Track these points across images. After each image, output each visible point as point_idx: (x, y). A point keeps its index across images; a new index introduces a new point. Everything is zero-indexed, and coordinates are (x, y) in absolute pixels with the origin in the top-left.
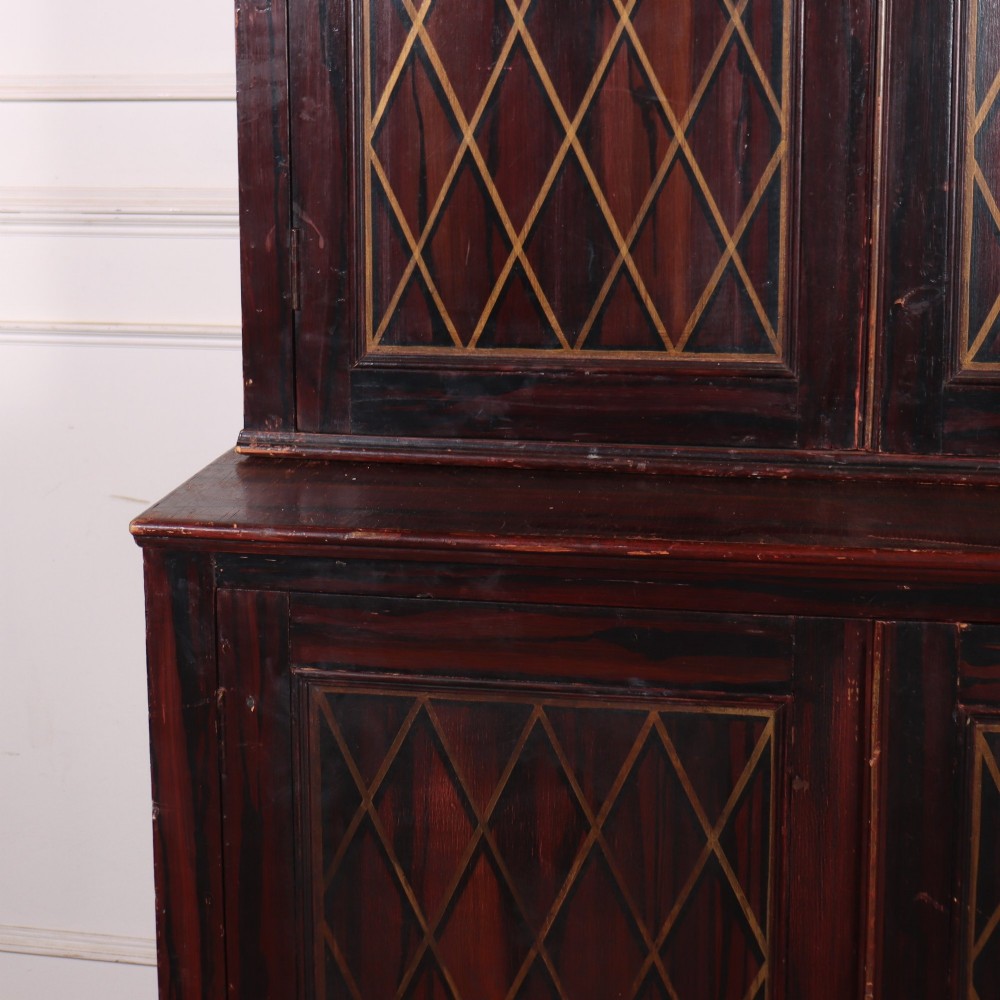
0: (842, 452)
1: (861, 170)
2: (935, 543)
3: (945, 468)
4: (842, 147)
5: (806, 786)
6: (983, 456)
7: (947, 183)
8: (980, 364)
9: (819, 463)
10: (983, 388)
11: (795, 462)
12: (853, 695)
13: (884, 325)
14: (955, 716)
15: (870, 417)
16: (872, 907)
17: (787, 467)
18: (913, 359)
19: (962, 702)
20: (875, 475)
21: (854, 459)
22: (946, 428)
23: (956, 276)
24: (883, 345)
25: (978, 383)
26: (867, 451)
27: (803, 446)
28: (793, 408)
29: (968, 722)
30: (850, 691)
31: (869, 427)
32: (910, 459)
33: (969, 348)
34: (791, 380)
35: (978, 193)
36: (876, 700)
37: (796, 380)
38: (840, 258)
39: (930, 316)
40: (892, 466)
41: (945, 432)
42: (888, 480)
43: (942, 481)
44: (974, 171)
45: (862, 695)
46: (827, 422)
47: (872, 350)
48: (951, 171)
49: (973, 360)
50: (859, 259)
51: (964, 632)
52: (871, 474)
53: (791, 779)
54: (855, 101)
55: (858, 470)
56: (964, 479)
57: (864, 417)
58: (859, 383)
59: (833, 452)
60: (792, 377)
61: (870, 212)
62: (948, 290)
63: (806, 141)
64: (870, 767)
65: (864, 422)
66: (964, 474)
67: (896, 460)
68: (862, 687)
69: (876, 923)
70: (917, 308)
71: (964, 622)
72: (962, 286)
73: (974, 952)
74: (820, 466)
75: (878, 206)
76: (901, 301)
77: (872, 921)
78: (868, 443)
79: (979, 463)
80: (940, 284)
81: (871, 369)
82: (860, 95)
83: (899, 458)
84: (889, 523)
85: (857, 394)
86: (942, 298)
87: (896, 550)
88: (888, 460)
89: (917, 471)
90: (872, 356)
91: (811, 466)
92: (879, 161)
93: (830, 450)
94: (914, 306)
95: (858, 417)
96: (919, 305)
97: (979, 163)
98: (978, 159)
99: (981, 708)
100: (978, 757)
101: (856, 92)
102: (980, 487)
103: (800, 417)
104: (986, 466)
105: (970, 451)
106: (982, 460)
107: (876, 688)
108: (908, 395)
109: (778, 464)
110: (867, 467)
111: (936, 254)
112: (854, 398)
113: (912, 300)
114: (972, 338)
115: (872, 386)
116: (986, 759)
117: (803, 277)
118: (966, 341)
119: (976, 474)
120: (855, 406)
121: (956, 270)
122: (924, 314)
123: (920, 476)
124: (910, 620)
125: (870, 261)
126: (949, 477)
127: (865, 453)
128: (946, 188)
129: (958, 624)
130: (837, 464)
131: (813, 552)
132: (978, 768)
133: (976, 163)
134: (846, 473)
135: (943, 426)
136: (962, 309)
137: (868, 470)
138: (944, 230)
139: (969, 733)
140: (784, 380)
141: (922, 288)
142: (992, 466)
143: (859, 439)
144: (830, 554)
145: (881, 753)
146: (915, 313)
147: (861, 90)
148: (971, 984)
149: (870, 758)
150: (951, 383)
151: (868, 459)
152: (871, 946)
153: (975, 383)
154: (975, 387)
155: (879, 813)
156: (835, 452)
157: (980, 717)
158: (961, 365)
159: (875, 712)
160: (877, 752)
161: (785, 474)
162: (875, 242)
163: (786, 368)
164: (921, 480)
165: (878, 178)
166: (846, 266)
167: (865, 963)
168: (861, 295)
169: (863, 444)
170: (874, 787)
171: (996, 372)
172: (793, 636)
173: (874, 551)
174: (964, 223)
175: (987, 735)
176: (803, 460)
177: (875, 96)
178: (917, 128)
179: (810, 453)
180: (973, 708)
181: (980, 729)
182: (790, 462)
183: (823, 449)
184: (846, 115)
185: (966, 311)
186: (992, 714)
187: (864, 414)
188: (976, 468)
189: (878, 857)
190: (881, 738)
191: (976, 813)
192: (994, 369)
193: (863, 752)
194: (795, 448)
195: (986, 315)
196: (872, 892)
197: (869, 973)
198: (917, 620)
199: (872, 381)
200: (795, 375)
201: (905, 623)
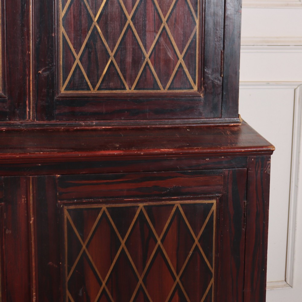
0: (23, 121)
1: (25, 29)
2: (49, 150)
3: (57, 125)
4: (19, 22)
5: (10, 232)
6: (69, 121)
7: (53, 34)
8: (66, 91)
9: (15, 125)
10: (68, 99)
11: (7, 125)
12: (24, 201)
13: (35, 80)
14: (57, 205)
15: (31, 110)
16: (34, 269)
17: (5, 127)
18: (45, 90)
19: (59, 200)
20: (34, 128)
21: (27, 123)
22: (57, 112)
23: (58, 64)
24: (35, 86)
25: (66, 97)
26: (31, 120)
27: (10, 120)
28: (6, 108)
29: (62, 206)
30: (23, 200)
31: (31, 113)
32: (45, 122)
33: (63, 86)
34: (5, 99)
35: (64, 37)
36: (31, 202)
37: (7, 98)
38: (20, 58)
39: (50, 76)
40: (39, 125)
41: (56, 113)
42: (38, 130)
43: (55, 129)
44: (62, 30)
45: (27, 200)
46: (18, 112)
47: (31, 88)
48: (55, 30)
49: (64, 90)
50: (26, 58)
51: (59, 178)
52: (33, 128)
53: (5, 230)
54: (23, 7)
55: (28, 127)
56: (63, 128)
57: (30, 110)
58: (27, 99)
59: (20, 122)
60: (5, 97)
61: (29, 43)
62: (55, 68)
63: (7, 19)
64: (31, 224)
65: (30, 111)
66: (63, 126)
67: (41, 123)
68: (27, 198)
69: (35, 274)
70: (46, 74)
71: (59, 175)
72: (60, 67)
73: (68, 279)
74: (16, 126)
75: (32, 41)
76: (40, 72)
77: (34, 274)
78: (31, 118)
79: (67, 123)
80: (53, 66)
81: (31, 94)
82: (24, 5)
83: (42, 122)
84: (35, 144)
85: (27, 102)
86: (53, 70)
87: (36, 153)
88: (38, 123)
89: (48, 126)
90: (31, 90)
91: (13, 126)
92: (31, 26)
93: (19, 121)
94: (44, 73)
95: (28, 110)
96: (46, 73)
97: (64, 27)
98: (63, 26)
99: (65, 201)
100: (65, 217)
101: (23, 4)
102: (68, 131)
103: (9, 110)
104: (70, 124)
105: (64, 119)
106: (68, 122)
107: (31, 198)
108: (44, 102)
109: (2, 126)
110: (31, 126)
111: (51, 56)
112: (26, 103)
113: (44, 71)
114: (64, 83)
115: (32, 99)
116: (68, 217)
117: (8, 64)
118: (62, 84)
119: (66, 126)
120: (27, 106)
121: (58, 62)
122: (48, 76)
123: (48, 128)
124: (41, 175)
125: (29, 59)
126: (58, 128)
127: (30, 121)
128: (53, 35)
129: (57, 175)
130: (21, 125)
131: (8, 155)
132: (66, 220)
133: (63, 27)
134: (24, 128)
135: (55, 112)
136: (60, 74)
137: (32, 127)
138: (53, 48)
139: (62, 210)
140: (2, 98)
141: (47, 67)
142: (71, 124)
143: (28, 117)
144: (14, 156)
145: (34, 219)
146: (45, 75)
147: (25, 4)
148: (67, 289)
149: (30, 221)
150: (57, 98)
151: (31, 123)
152: (34, 282)
153: (65, 97)
154: (65, 99)
155: (34, 238)
156: (21, 121)
157: (65, 204)
158: (60, 92)
159: (31, 206)
160: (33, 219)
161: (4, 129)
162: (31, 53)
163: (3, 94)
164: (49, 129)
165: (31, 32)
166: (22, 61)
167: (32, 287)
168: (27, 70)
169: (30, 118)
170: (32, 230)
171: (71, 94)
172: (3, 183)
173: (28, 154)
174: (60, 46)
175: (68, 210)
176: (10, 125)
177: (29, 5)
178: (44, 16)
179: (12, 122)
180: (63, 202)
181: (66, 208)
182: (6, 125)
183: (17, 121)
184: (20, 12)
185: (61, 75)
186: (69, 203)
187: (30, 109)
188: (66, 125)
189: (35, 252)
190: (34, 214)
191: (66, 235)
192: (71, 93)
193: (28, 219)
194: (7, 121)
195: (68, 76)
196: (34, 264)
197: (34, 290)
198: (44, 175)
199: (32, 98)
200: (6, 96)
201: (40, 176)
